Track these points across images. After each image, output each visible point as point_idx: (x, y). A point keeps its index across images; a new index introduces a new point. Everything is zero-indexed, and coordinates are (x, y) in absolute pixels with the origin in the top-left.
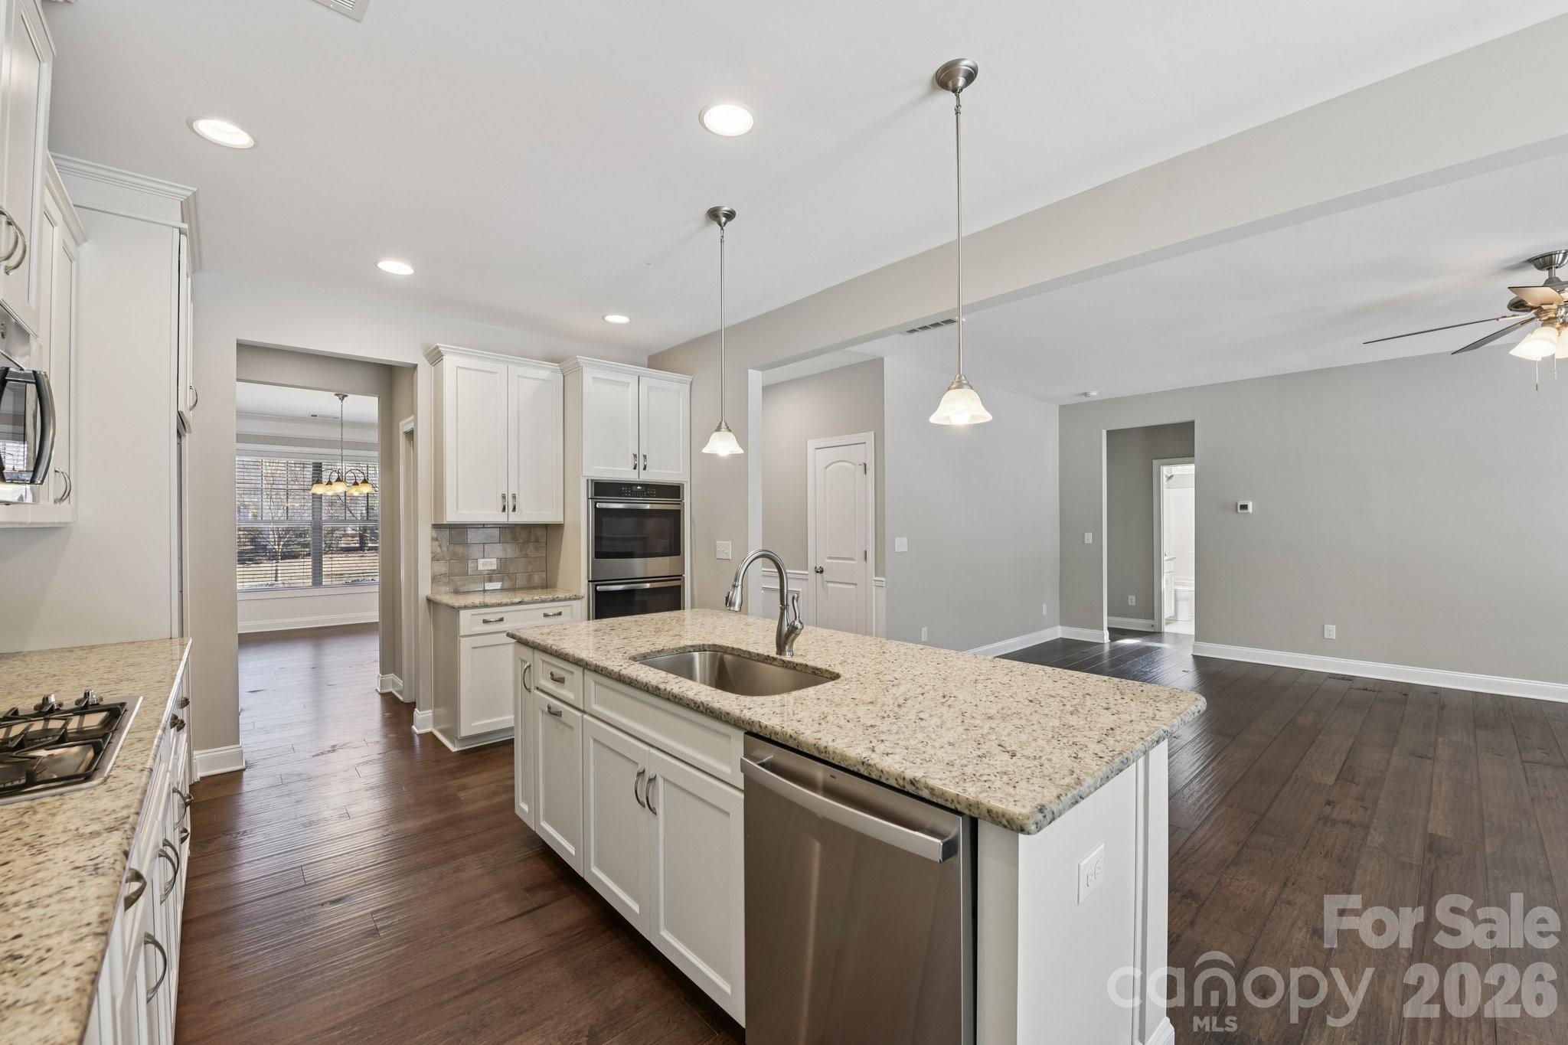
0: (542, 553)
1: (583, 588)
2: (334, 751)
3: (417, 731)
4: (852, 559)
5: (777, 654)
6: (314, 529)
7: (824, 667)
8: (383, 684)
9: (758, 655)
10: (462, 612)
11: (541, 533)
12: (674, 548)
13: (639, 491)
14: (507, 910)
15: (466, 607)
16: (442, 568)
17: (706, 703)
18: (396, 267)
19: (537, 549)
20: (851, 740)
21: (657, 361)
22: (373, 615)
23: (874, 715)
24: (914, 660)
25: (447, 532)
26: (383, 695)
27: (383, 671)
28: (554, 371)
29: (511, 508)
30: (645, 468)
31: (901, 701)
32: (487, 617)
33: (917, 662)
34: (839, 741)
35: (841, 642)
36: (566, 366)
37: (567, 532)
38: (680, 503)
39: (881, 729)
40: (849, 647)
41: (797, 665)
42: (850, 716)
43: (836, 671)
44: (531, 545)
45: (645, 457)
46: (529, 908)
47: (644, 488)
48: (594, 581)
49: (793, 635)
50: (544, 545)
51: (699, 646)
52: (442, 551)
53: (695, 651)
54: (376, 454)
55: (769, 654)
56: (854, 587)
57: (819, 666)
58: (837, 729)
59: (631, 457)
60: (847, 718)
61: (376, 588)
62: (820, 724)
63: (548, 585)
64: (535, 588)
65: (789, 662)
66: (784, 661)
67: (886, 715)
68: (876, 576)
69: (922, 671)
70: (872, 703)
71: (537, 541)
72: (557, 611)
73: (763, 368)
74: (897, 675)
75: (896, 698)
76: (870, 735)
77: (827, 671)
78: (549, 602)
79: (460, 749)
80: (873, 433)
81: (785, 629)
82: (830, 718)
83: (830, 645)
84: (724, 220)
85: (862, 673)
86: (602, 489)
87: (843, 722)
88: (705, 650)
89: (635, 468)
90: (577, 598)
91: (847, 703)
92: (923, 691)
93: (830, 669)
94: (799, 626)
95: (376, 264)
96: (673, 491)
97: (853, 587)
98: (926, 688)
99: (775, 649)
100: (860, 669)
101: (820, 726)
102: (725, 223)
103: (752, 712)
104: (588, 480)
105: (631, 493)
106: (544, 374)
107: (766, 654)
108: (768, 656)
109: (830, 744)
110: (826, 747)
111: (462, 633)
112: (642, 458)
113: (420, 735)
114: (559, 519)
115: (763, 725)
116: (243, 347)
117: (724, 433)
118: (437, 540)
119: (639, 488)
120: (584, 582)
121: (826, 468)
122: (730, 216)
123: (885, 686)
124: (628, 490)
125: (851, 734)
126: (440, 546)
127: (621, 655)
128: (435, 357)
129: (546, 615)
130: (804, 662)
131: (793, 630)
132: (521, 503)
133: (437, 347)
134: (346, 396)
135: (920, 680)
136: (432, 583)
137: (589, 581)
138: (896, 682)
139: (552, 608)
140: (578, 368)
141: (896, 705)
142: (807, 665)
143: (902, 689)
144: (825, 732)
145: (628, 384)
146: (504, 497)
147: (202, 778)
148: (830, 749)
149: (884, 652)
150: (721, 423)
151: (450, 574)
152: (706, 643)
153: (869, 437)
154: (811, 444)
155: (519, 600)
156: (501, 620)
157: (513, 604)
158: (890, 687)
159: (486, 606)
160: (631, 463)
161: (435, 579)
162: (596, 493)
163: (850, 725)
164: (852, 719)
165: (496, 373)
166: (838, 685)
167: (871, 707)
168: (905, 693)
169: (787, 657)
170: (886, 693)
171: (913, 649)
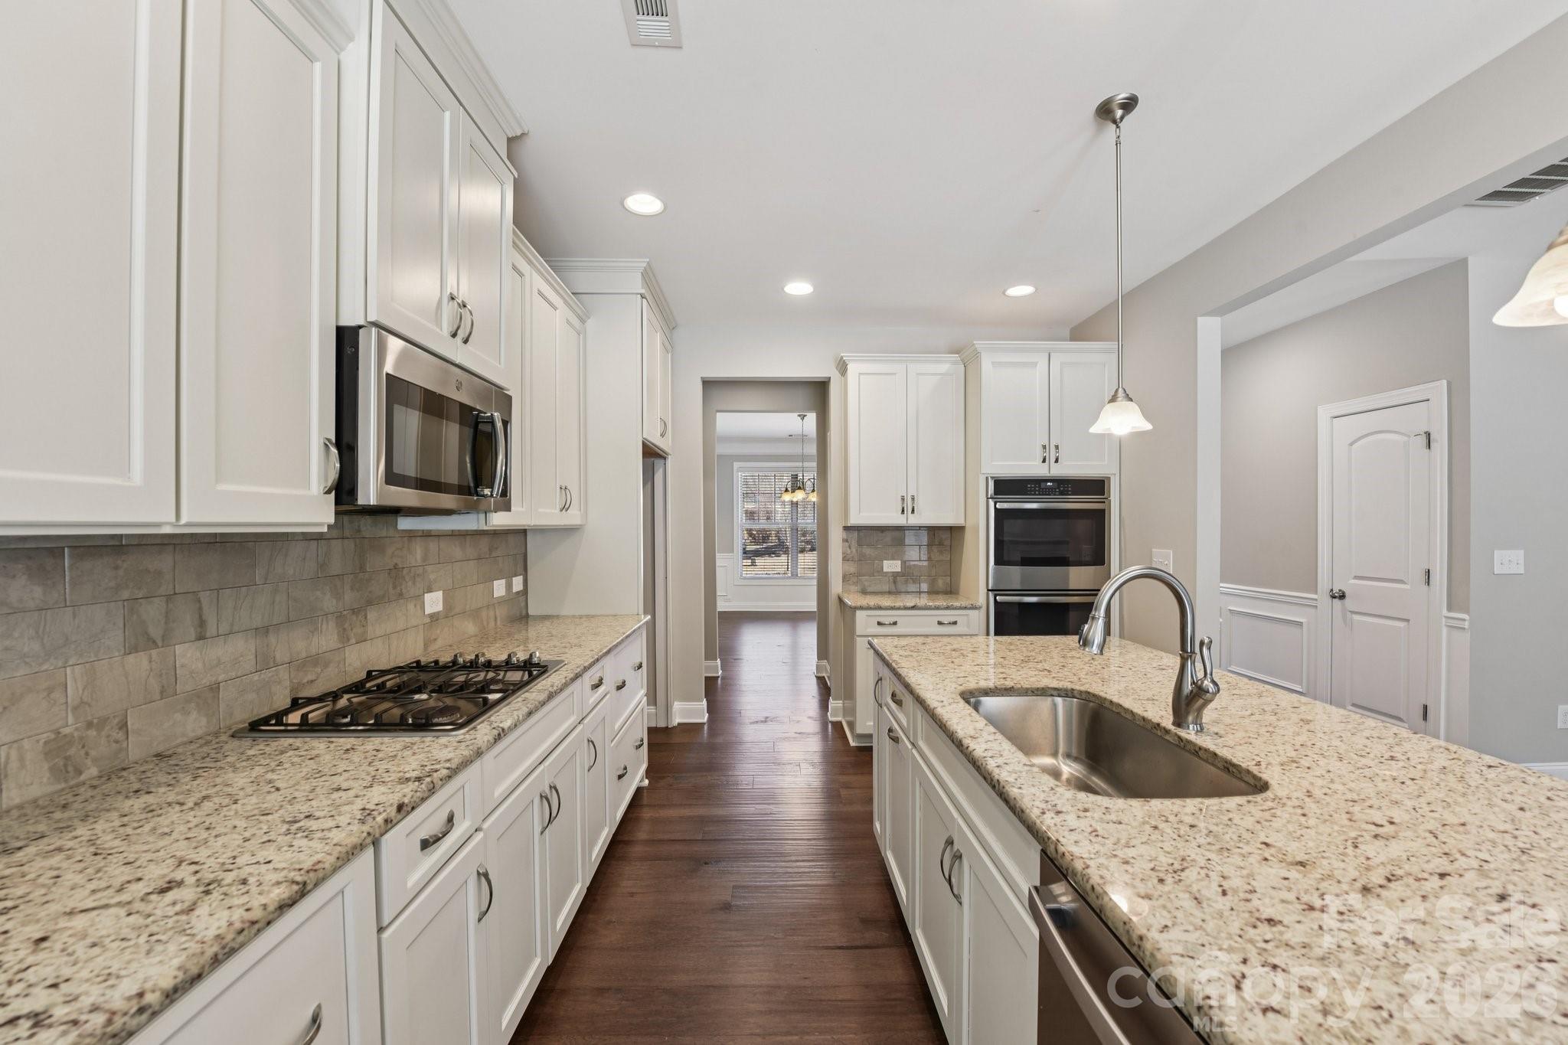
0: (946, 557)
1: (981, 597)
2: (766, 721)
3: (830, 719)
4: (1401, 582)
5: (1174, 724)
6: (792, 529)
7: (1244, 765)
8: (818, 667)
9: (1144, 719)
10: (859, 613)
11: (946, 535)
12: (1099, 557)
13: (1050, 488)
14: (838, 937)
15: (861, 608)
16: (852, 568)
17: (1002, 783)
18: (799, 288)
19: (941, 552)
20: (1205, 940)
21: (1081, 332)
22: (812, 605)
23: (1291, 896)
24: (1460, 787)
25: (856, 534)
26: (818, 678)
27: (819, 658)
28: (955, 363)
29: (910, 510)
30: (1057, 461)
31: (1376, 878)
32: (882, 620)
33: (1464, 795)
34: (1175, 934)
35: (1308, 722)
36: (968, 358)
37: (968, 536)
38: (1106, 500)
39: (1288, 936)
40: (1321, 735)
41: (1200, 749)
42: (1236, 882)
43: (1265, 776)
44: (935, 549)
45: (1057, 447)
46: (858, 943)
47: (1056, 484)
48: (995, 590)
49: (1201, 701)
50: (948, 548)
51: (1066, 690)
52: (851, 552)
53: (1059, 696)
54: (815, 464)
55: (1160, 721)
56: (1405, 623)
57: (1235, 761)
58: (1188, 903)
59: (1039, 449)
60: (1226, 885)
61: (815, 582)
62: (1161, 881)
63: (952, 591)
64: (937, 593)
65: (1189, 742)
66: (1180, 738)
67: (1318, 903)
68: (1450, 608)
69: (1468, 818)
70: (1302, 864)
71: (941, 544)
72: (953, 619)
73: (1220, 311)
74: (1397, 815)
75: (1368, 869)
76: (1251, 941)
77: (1248, 772)
78: (942, 609)
79: (857, 745)
80: (1445, 382)
81: (1188, 687)
82: (1191, 875)
83: (1282, 723)
84: (1119, 113)
85: (1317, 793)
86: (1004, 487)
87: (1211, 891)
88: (1074, 697)
89: (1044, 461)
90: (974, 608)
91: (1246, 849)
92: (1448, 868)
93: (1255, 770)
94: (1211, 688)
95: (783, 289)
96: (1097, 486)
97: (1402, 624)
98: (1462, 862)
99: (1171, 719)
100: (1320, 782)
101: (1159, 886)
102: (1122, 118)
103: (1058, 819)
104: (987, 478)
105: (1039, 491)
106: (944, 368)
107: (1156, 720)
108: (1158, 725)
109: (1154, 935)
110: (1141, 938)
111: (858, 632)
112: (1053, 449)
113: (832, 722)
114: (960, 522)
115: (1061, 849)
116: (708, 384)
117: (1122, 403)
118: (847, 541)
119: (1049, 484)
120: (983, 591)
121: (1351, 444)
122: (1130, 104)
123: (1353, 834)
124: (1036, 487)
125: (1210, 926)
126: (850, 548)
127: (954, 685)
128: (843, 368)
129: (940, 623)
130: (1212, 748)
131: (1199, 691)
132: (920, 504)
133: (842, 357)
134: (806, 416)
135: (1453, 840)
136: (843, 582)
137: (988, 590)
138: (1388, 829)
139: (947, 616)
140: (977, 355)
141: (1358, 885)
142: (1215, 754)
143: (1396, 849)
144: (1161, 901)
145: (1035, 364)
146: (903, 499)
147: (679, 724)
148: (1148, 946)
149: (1392, 758)
150: (1117, 391)
151: (859, 574)
152: (1077, 687)
153: (1438, 391)
154: (1324, 413)
155: (912, 604)
156: (895, 623)
157: (906, 608)
158: (1367, 837)
159: (880, 608)
160: (1039, 454)
161: (846, 578)
162: (997, 491)
163: (1223, 904)
164: (1235, 891)
165: (895, 374)
166: (1251, 808)
167: (1294, 874)
168: (1395, 862)
169: (1190, 734)
170: (1350, 850)
171: (1468, 762)
